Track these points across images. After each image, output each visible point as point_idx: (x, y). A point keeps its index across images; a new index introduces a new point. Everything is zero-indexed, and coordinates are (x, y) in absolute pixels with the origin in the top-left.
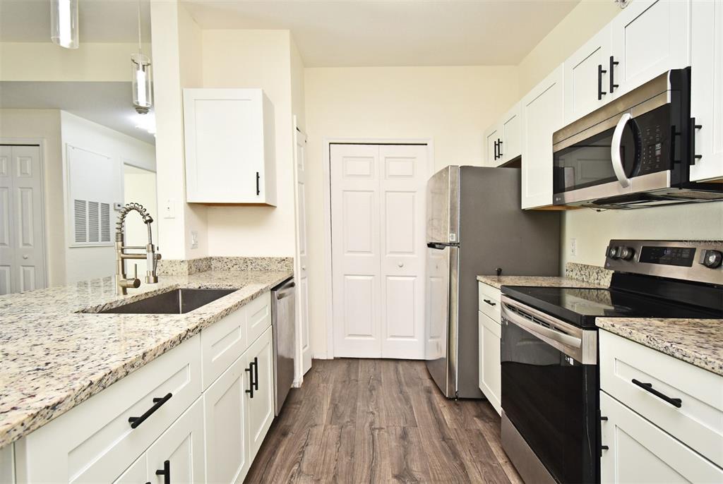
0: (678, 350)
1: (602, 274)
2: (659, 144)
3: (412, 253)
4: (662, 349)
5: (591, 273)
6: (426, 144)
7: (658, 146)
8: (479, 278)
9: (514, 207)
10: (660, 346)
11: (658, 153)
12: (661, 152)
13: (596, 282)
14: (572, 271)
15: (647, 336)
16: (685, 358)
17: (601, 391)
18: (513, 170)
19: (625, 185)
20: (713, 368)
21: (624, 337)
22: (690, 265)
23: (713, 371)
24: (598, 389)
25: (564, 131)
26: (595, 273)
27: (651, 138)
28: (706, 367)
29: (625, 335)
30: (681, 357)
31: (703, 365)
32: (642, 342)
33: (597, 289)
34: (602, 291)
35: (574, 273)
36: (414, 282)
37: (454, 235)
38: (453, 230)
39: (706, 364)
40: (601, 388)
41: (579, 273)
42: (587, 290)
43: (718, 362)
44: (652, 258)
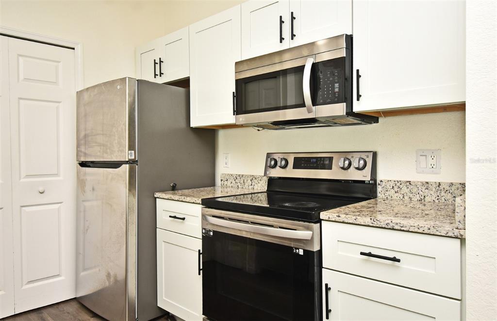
0: (397, 224)
1: (256, 181)
2: (337, 84)
3: (57, 175)
4: (383, 226)
5: (245, 181)
6: (74, 49)
7: (337, 85)
8: (157, 195)
9: (183, 124)
10: (382, 224)
11: (337, 90)
12: (339, 90)
13: (250, 187)
14: (227, 180)
15: (371, 219)
16: (402, 229)
17: (323, 269)
18: (181, 90)
19: (310, 111)
20: (423, 231)
21: (350, 223)
22: (331, 168)
23: (424, 232)
24: (321, 267)
25: (249, 62)
26: (249, 181)
27: (331, 79)
28: (419, 231)
29: (351, 222)
30: (399, 228)
31: (416, 230)
32: (366, 224)
33: (252, 194)
34: (256, 194)
35: (229, 182)
36: (59, 210)
37: (133, 152)
38: (131, 147)
39: (419, 229)
40: (323, 266)
41: (234, 182)
42: (242, 196)
43: (426, 226)
44: (303, 165)
